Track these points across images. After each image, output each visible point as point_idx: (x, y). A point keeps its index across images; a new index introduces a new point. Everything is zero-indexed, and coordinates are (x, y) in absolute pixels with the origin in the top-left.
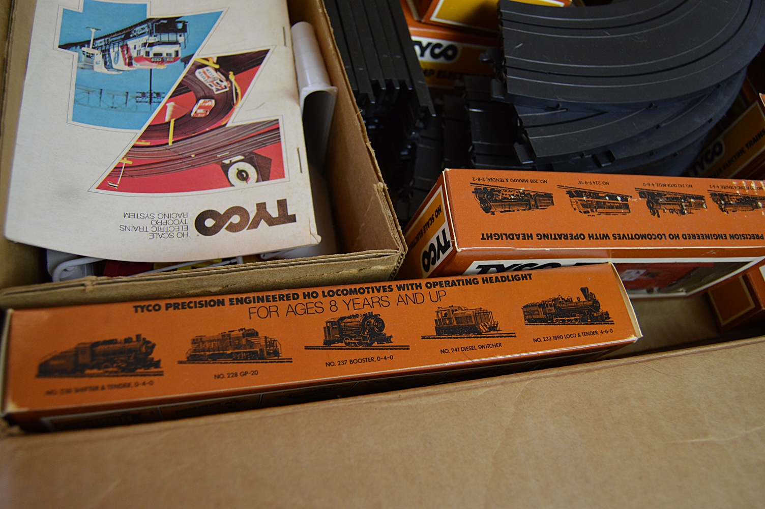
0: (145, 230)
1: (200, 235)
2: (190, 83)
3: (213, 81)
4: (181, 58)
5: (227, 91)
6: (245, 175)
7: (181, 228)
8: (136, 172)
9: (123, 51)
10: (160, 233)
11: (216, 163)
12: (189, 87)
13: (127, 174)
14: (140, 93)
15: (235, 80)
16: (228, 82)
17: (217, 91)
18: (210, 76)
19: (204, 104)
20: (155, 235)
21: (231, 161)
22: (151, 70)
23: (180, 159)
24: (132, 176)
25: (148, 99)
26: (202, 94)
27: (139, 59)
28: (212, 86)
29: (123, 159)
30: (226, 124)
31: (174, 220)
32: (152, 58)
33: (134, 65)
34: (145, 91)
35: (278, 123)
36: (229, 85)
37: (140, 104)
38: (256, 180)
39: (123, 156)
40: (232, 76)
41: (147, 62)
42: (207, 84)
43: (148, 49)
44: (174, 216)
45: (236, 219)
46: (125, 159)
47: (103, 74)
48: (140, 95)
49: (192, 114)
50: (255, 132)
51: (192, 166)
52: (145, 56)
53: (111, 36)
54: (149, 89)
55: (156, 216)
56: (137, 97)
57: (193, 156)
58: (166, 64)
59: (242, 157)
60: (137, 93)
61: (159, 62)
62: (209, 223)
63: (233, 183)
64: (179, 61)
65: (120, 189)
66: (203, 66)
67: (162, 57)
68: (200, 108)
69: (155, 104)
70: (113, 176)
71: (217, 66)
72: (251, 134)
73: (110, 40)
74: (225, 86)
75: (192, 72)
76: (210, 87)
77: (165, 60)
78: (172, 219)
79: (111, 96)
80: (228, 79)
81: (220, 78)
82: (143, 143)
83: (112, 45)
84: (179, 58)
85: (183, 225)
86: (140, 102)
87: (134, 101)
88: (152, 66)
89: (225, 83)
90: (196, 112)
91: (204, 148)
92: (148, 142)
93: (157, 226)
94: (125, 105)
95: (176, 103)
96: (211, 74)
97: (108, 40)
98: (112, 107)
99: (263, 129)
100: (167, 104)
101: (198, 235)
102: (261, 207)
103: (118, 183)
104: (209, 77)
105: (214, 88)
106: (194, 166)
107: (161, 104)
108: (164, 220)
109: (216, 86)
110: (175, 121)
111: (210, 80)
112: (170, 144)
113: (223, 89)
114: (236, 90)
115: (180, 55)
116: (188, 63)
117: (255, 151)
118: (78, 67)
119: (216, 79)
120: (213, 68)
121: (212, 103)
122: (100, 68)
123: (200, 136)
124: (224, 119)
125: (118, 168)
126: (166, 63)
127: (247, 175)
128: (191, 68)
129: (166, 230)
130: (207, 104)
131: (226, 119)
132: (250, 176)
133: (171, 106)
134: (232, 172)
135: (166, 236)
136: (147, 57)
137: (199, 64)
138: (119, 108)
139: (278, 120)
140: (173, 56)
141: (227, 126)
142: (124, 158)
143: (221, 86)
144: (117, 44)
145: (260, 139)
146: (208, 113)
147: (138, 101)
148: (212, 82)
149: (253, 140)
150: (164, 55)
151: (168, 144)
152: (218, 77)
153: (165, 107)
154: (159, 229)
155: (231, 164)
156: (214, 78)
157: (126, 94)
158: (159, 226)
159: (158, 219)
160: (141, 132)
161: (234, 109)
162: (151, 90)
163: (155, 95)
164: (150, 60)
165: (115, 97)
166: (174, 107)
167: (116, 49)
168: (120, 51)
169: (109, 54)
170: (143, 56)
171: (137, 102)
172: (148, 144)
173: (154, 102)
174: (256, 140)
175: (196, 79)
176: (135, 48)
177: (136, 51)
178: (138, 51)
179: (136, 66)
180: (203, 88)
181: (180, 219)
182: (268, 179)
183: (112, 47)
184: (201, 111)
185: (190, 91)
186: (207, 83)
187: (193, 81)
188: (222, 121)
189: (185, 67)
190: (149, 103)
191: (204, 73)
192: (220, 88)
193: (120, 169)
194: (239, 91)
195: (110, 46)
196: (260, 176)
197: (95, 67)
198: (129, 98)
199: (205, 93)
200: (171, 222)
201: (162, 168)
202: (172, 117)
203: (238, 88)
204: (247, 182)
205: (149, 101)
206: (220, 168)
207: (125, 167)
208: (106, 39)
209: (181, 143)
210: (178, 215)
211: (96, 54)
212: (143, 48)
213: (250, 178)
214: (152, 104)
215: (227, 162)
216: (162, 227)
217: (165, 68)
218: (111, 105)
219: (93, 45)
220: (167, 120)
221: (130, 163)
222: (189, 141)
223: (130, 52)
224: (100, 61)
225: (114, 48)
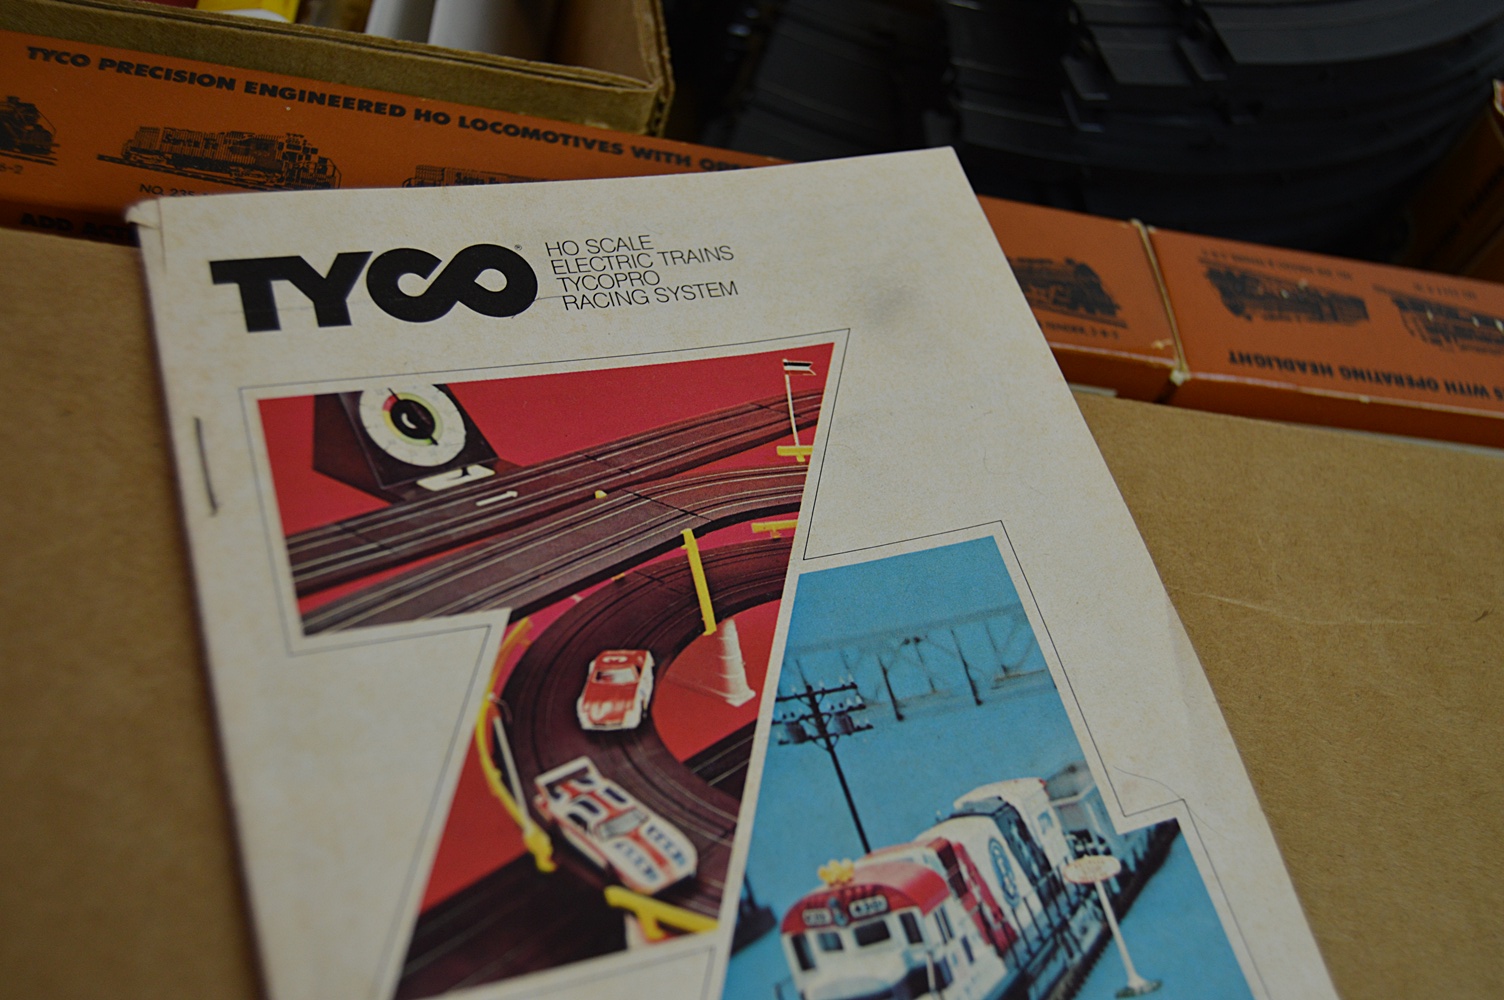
0: (668, 256)
1: (514, 250)
2: (702, 802)
3: (611, 818)
4: (776, 931)
5: (543, 771)
6: (404, 418)
7: (574, 268)
8: (757, 424)
9: (998, 913)
10: (624, 250)
11: (516, 468)
12: (698, 782)
13: (777, 410)
14: (859, 729)
15: (518, 830)
16: (547, 816)
17: (585, 770)
18: (630, 843)
19: (620, 706)
20: (637, 245)
21: (465, 473)
22: (868, 850)
23: (639, 482)
24: (761, 407)
25: (825, 706)
26: (641, 753)
27: (925, 891)
28: (609, 791)
29: (808, 458)
30: (513, 619)
31: (600, 289)
32: (889, 910)
33: (932, 854)
34: (844, 738)
35: (304, 617)
36: (539, 800)
37: (842, 682)
38: (363, 400)
39: (810, 467)
40: (539, 845)
41: (896, 882)
42: (631, 802)
43: (919, 955)
44: (602, 300)
45: (412, 285)
46: (801, 459)
47: (1006, 776)
48: (858, 719)
49: (649, 662)
50: (395, 580)
51: (594, 458)
52: (916, 911)
53: (1069, 977)
54: (836, 750)
55: (652, 297)
56: (861, 707)
57: (600, 494)
58: (823, 888)
59: (427, 483)
60: (869, 727)
61: (854, 898)
62: (492, 280)
63: (442, 396)
64: (781, 911)
65: (775, 357)
66: (676, 894)
67: (855, 925)
68: (628, 691)
69: (794, 690)
70: (811, 394)
71: (615, 896)
72: (407, 576)
73: (1062, 954)
74: (556, 796)
75: (713, 858)
76: (616, 788)
77: (837, 912)
78: (606, 292)
79: (939, 686)
80: (552, 829)
81: (589, 837)
82: (773, 526)
83: (1047, 933)
84: (785, 930)
85: (568, 275)
86: (844, 688)
87: (866, 689)
88: (872, 868)
89: (560, 808)
90: (639, 670)
91: (571, 525)
92: (761, 534)
93: (642, 271)
94: (886, 660)
95: (723, 700)
96: (630, 852)
97: (1071, 955)
98: (917, 640)
99: (365, 593)
100: (752, 694)
101: (518, 247)
102: (332, 312)
103: (787, 377)
104: (636, 837)
105: (600, 784)
106: (588, 458)
107: (774, 694)
108: (626, 286)
109: (592, 794)
110: (704, 629)
111: (627, 824)
112: (688, 533)
113: (563, 781)
114: (506, 780)
115: (786, 941)
116: (741, 905)
117: (383, 504)
118: (1086, 767)
119: (603, 830)
120: (630, 888)
121: (591, 714)
122: (1027, 796)
123: (596, 570)
124: (527, 643)
125: (808, 425)
126: (827, 895)
127: (397, 422)
128: (723, 879)
129: (614, 261)
130: (607, 707)
131: (516, 646)
132: (387, 414)
133: (739, 693)
134: (451, 434)
135: (608, 246)
136: (905, 911)
137: (694, 904)
138: (895, 643)
139: (309, 631)
140: (812, 937)
141: (505, 613)
142: (807, 463)
143: (575, 794)
144: (1035, 946)
145: (368, 553)
146: (592, 665)
147: (851, 692)
148: (614, 815)
149: (396, 549)
150: (847, 937)
151: (697, 533)
152: (595, 841)
153: (756, 679)
154: (631, 261)
155: (460, 462)
156: (612, 835)
157: (903, 711)
158: (634, 269)
159: (642, 288)
160: (796, 569)
161: (495, 690)
162: (830, 748)
163: (810, 729)
164: (894, 899)
165: (927, 689)
166: (722, 685)
167: (1025, 918)
168: (1006, 909)
169: (1033, 880)
170: (925, 912)
171: (853, 686)
172: (757, 526)
173: (799, 697)
174: (383, 548)
175: (685, 824)
176: (966, 943)
177: (959, 933)
178: (951, 935)
179: (922, 857)
180: (641, 780)
181: (583, 291)
182: (320, 399)
183: (1043, 921)
184: (622, 676)
185: (691, 762)
186: (633, 809)
187: (691, 812)
188: (529, 633)
189: (746, 882)
190: (815, 689)
191: (660, 861)
192: (574, 784)
193: (802, 420)
194: (493, 775)
195: (1050, 925)
196: (349, 411)
197: (1044, 797)
198: (885, 697)
199: (630, 759)
200: (606, 282)
201: (684, 446)
202: (716, 640)
203: (499, 789)
204: (394, 395)
205: (818, 697)
206: (496, 449)
207: (790, 431)
208: (1077, 957)
209: (654, 539)
210: (594, 304)
211: (1071, 859)
212: (938, 957)
213: (385, 407)
214: (803, 691)
215: (477, 472)
216: (625, 268)
217: (822, 869)
218: (922, 646)
219: (1098, 903)
220: (730, 628)
221: (783, 450)
222: (631, 549)
223: (974, 919)
224: (1044, 832)
225: (1034, 921)
